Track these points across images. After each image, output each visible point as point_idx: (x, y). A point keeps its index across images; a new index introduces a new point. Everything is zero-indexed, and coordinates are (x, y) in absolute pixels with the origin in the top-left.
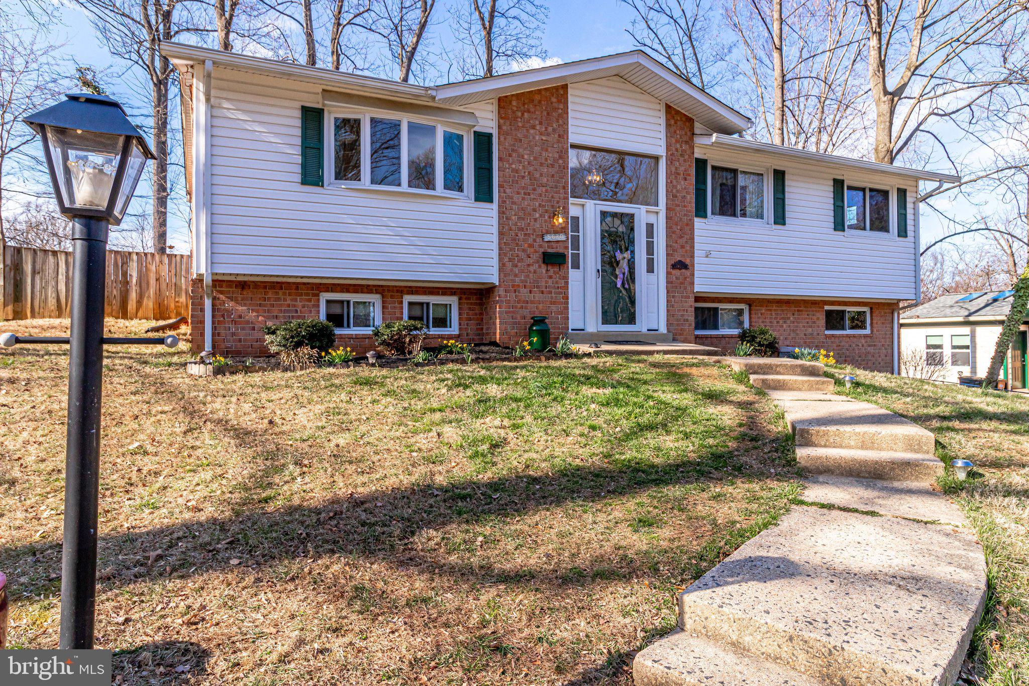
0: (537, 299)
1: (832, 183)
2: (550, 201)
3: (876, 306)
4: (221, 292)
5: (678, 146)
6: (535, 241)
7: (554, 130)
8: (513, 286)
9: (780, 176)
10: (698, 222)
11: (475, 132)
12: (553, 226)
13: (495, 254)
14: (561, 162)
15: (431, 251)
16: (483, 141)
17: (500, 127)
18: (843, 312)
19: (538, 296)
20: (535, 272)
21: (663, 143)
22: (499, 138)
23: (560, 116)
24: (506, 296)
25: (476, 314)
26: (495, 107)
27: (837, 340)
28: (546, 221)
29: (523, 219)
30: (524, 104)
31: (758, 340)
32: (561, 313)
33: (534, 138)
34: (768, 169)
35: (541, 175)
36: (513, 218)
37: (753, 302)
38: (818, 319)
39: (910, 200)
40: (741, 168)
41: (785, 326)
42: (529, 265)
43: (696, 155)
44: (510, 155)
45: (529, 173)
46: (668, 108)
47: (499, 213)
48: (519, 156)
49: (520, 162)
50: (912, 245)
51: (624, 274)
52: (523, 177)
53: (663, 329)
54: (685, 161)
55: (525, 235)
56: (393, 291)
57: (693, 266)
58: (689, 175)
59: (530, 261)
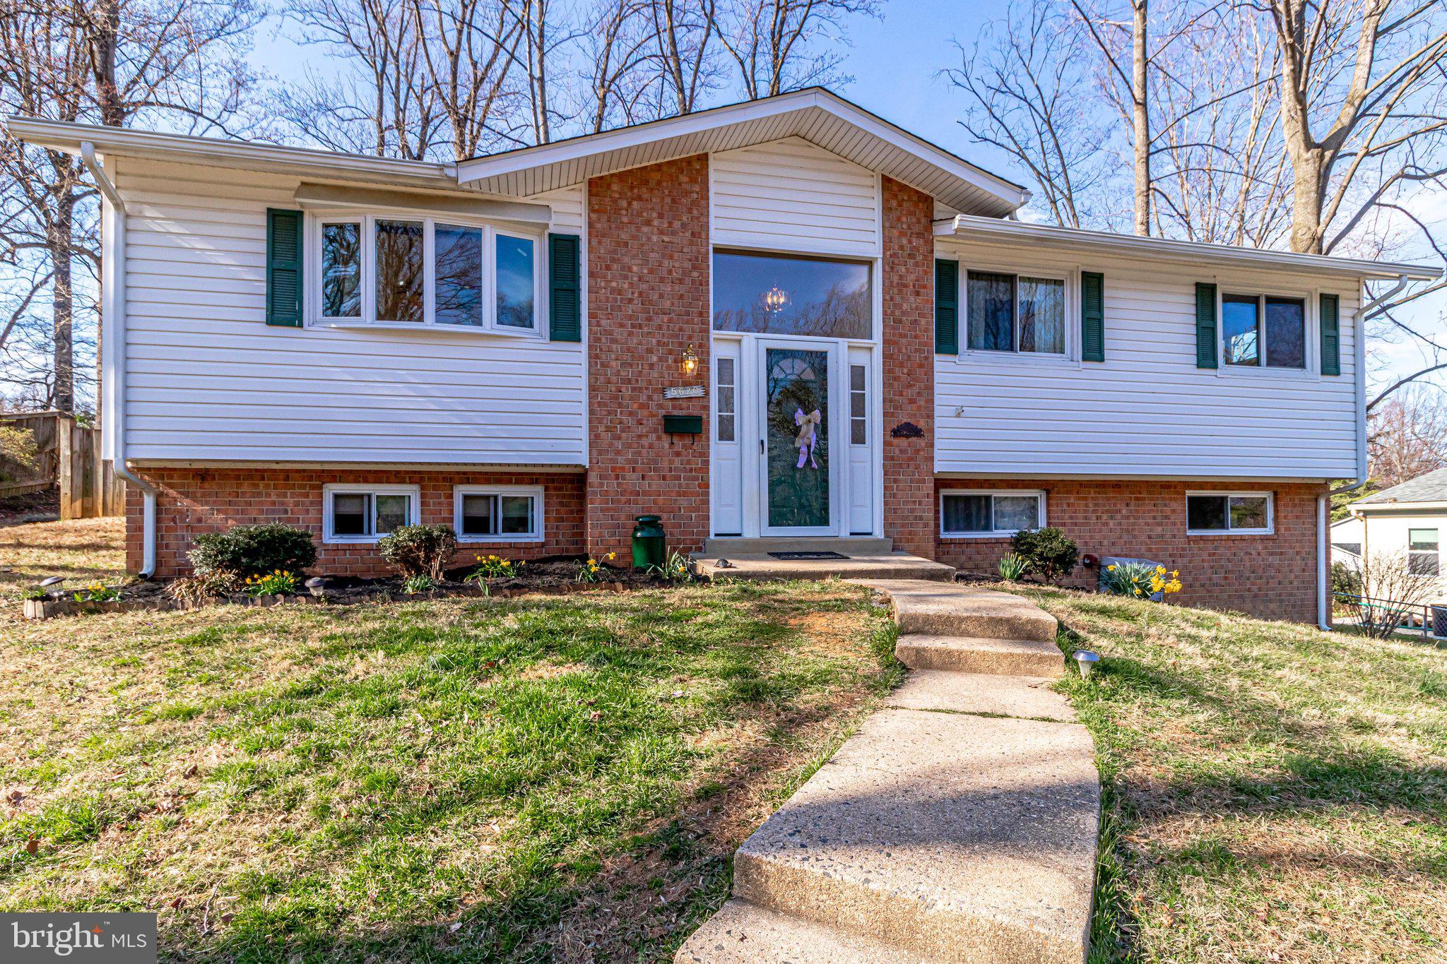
0: (654, 488)
1: (1193, 290)
2: (677, 336)
3: (1282, 490)
4: (171, 486)
5: (905, 241)
6: (650, 398)
7: (684, 226)
8: (613, 469)
9: (1093, 284)
10: (941, 363)
11: (550, 235)
12: (682, 375)
13: (584, 421)
14: (695, 274)
15: (477, 418)
16: (564, 248)
17: (591, 225)
18: (1224, 499)
19: (656, 484)
20: (651, 446)
21: (878, 238)
22: (590, 242)
23: (695, 203)
24: (602, 485)
25: (572, 512)
26: (582, 196)
27: (1209, 545)
28: (669, 368)
29: (631, 365)
30: (632, 188)
31: (1039, 550)
32: (697, 509)
33: (649, 239)
34: (1071, 272)
35: (661, 296)
36: (614, 363)
37: (1050, 486)
38: (1174, 511)
39: (1345, 313)
40: (1021, 272)
41: (1111, 523)
42: (640, 437)
43: (938, 254)
44: (608, 268)
45: (641, 294)
46: (886, 180)
47: (590, 357)
48: (623, 268)
49: (626, 277)
50: (1351, 388)
51: (809, 447)
52: (630, 301)
53: (879, 533)
54: (916, 264)
55: (634, 389)
56: (437, 480)
57: (932, 431)
58: (925, 287)
59: (642, 430)
